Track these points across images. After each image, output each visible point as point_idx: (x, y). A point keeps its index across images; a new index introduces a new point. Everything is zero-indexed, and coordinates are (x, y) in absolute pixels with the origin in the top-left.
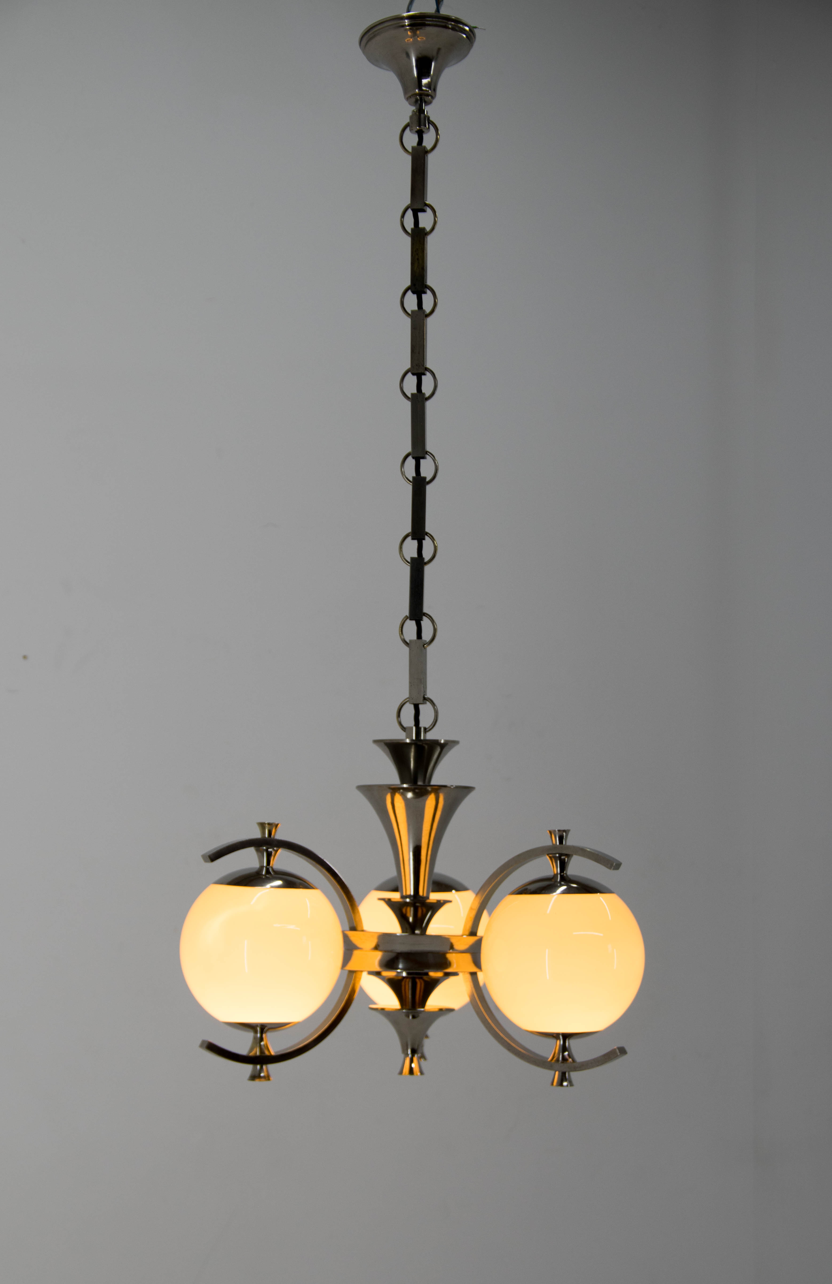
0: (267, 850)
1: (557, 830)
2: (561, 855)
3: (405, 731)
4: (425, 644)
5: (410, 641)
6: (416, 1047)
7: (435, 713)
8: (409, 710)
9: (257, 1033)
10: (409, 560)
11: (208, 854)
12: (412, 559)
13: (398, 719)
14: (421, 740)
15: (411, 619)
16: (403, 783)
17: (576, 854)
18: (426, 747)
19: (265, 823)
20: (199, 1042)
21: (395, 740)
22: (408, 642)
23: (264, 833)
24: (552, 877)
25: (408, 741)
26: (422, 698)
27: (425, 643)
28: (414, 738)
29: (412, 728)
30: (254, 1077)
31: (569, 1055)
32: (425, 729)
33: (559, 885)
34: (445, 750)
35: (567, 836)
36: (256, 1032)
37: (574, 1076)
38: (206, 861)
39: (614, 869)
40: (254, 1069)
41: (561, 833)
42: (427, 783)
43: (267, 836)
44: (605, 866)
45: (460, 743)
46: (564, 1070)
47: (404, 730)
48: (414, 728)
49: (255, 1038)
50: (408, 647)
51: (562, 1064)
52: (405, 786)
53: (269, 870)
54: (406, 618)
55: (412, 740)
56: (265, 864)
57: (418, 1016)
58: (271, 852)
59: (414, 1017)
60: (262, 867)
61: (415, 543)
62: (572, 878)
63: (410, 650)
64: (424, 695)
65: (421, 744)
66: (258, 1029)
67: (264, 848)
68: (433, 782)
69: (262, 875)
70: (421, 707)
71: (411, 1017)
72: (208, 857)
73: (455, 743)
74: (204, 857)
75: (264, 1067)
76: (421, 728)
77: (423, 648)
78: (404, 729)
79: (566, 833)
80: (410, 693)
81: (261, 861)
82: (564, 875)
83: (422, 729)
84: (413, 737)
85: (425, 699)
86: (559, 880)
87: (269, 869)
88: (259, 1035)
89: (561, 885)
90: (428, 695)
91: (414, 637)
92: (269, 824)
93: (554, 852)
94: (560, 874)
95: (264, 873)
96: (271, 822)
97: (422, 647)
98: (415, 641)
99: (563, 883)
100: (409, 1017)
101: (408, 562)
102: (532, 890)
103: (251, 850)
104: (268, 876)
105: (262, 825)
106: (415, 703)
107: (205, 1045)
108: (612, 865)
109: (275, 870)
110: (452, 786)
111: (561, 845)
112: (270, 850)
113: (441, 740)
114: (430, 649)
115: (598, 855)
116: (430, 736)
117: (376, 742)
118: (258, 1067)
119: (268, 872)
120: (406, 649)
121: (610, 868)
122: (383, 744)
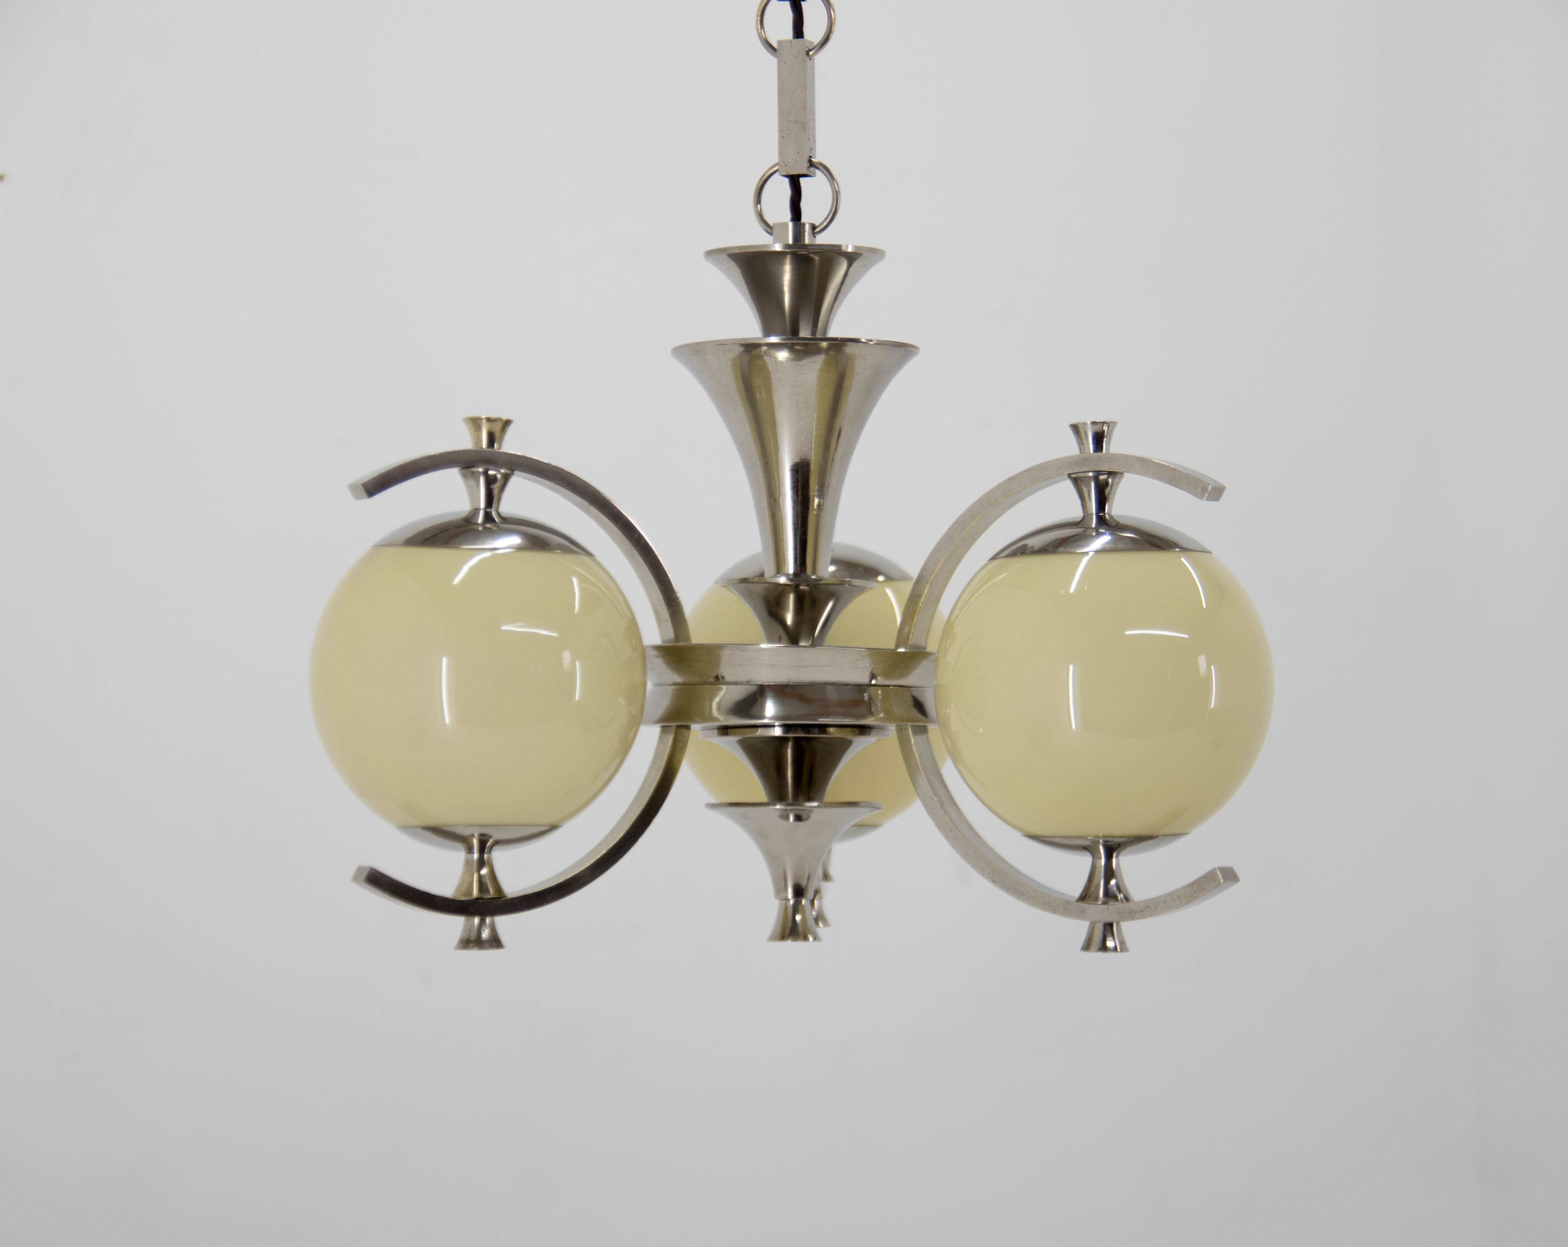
0: (485, 473)
1: (1089, 422)
2: (1098, 473)
3: (771, 234)
4: (810, 50)
5: (780, 43)
6: (804, 883)
7: (833, 194)
8: (780, 189)
9: (474, 853)
11: (363, 482)
13: (757, 207)
14: (805, 246)
16: (767, 333)
17: (1128, 472)
18: (816, 258)
19: (481, 419)
20: (352, 871)
21: (751, 247)
22: (775, 45)
23: (478, 440)
24: (1080, 520)
25: (778, 247)
26: (807, 164)
27: (811, 48)
28: (790, 242)
29: (786, 224)
30: (471, 942)
31: (1117, 885)
32: (814, 227)
33: (1094, 534)
34: (856, 265)
35: (1110, 432)
36: (470, 850)
37: (1128, 929)
38: (357, 497)
39: (1207, 499)
40: (468, 927)
41: (1098, 428)
42: (818, 336)
43: (484, 444)
44: (1190, 492)
45: (887, 255)
46: (1109, 919)
47: (770, 231)
48: (791, 225)
49: (468, 863)
50: (776, 57)
51: (1105, 906)
52: (774, 339)
53: (492, 516)
55: (788, 246)
56: (482, 504)
57: (808, 818)
58: (495, 477)
59: (798, 818)
60: (476, 511)
62: (1122, 521)
63: (780, 62)
64: (811, 157)
65: (805, 253)
66: (475, 842)
67: (481, 470)
68: (832, 333)
69: (478, 524)
70: (805, 181)
71: (792, 818)
72: (361, 487)
73: (876, 254)
74: (353, 488)
75: (488, 920)
76: (804, 224)
77: (807, 59)
78: (769, 228)
79: (1108, 427)
80: (780, 154)
81: (474, 497)
82: (1105, 515)
83: (807, 228)
84: (788, 240)
85: (814, 166)
86: (1094, 525)
87: (491, 513)
88: (476, 856)
89: (1099, 534)
91: (788, 33)
92: (489, 420)
93: (1084, 469)
94: (1097, 514)
95: (480, 520)
96: (493, 415)
97: (805, 53)
98: (791, 42)
99: (1102, 531)
100: (788, 818)
102: (1036, 548)
103: (453, 475)
104: (489, 527)
105: (475, 424)
106: (791, 173)
107: (365, 874)
108: (1204, 489)
109: (503, 515)
110: (871, 341)
111: (1099, 454)
112: (491, 472)
113: (847, 246)
114: (821, 59)
115: (1175, 470)
116: (822, 239)
117: (712, 254)
118: (477, 920)
119: (488, 518)
120: (772, 61)
121: (1201, 497)
122: (725, 256)
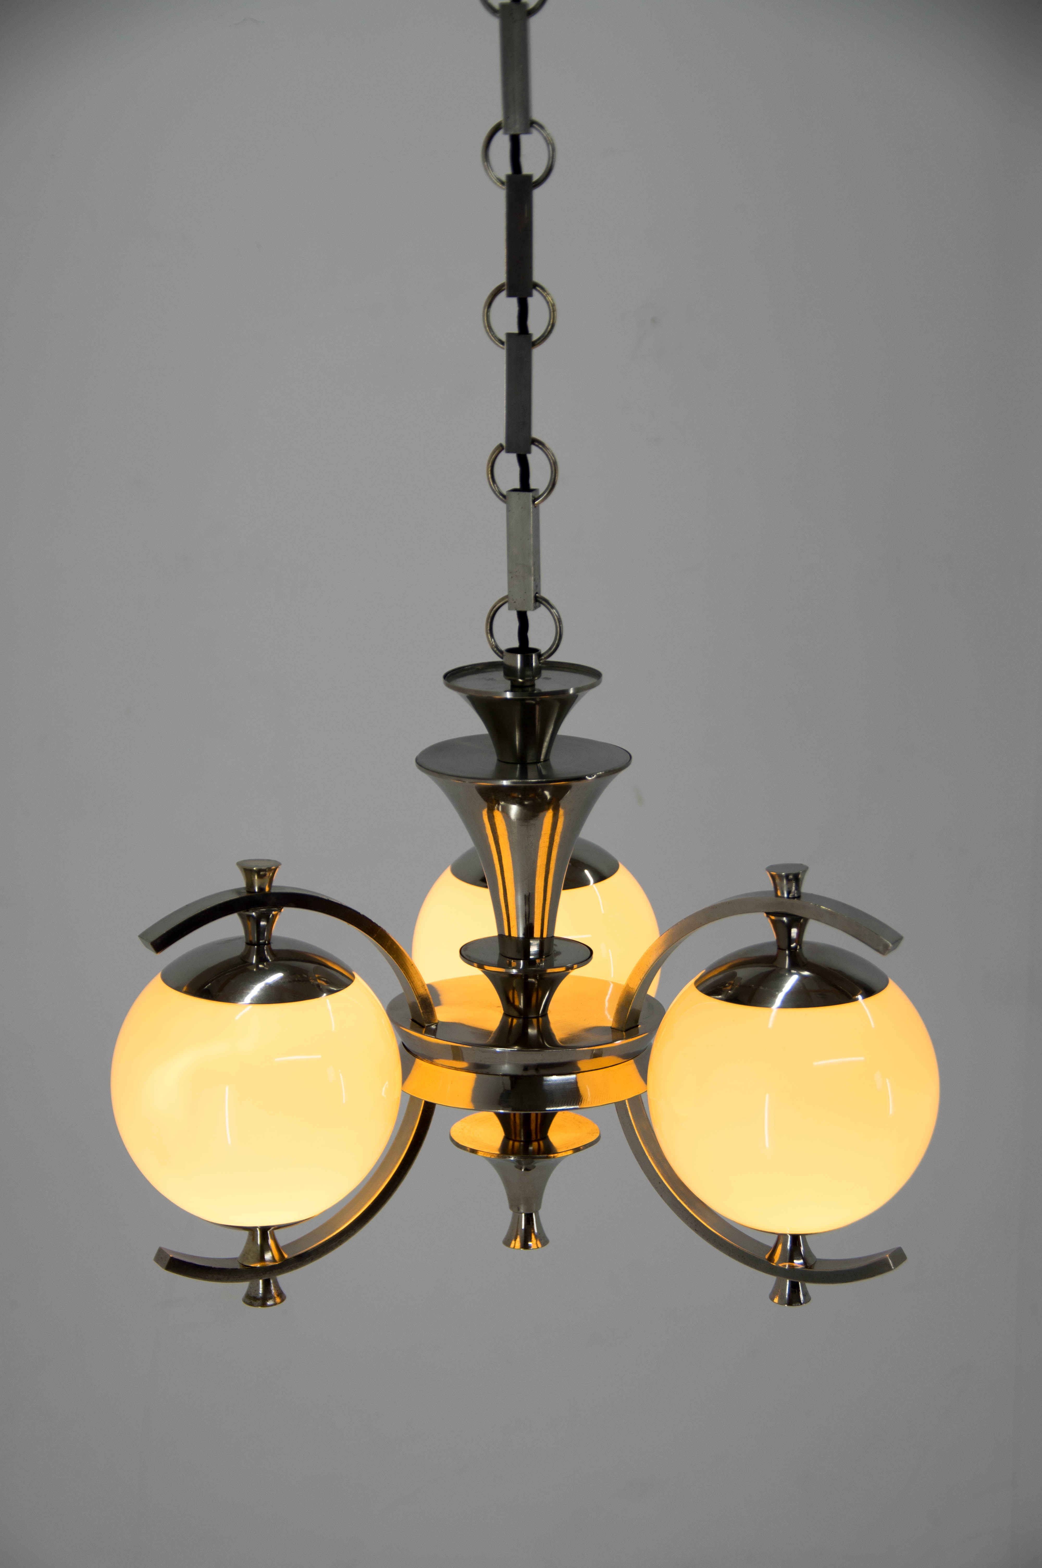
0: (258, 918)
3: (502, 658)
4: (537, 499)
5: (509, 491)
7: (558, 624)
8: (508, 619)
9: (257, 1239)
10: (504, 339)
12: (509, 336)
13: (488, 636)
15: (508, 451)
16: (503, 776)
19: (251, 864)
22: (505, 492)
23: (251, 882)
26: (533, 600)
27: (537, 496)
30: (255, 1300)
33: (787, 974)
37: (813, 1294)
40: (253, 1287)
43: (257, 887)
46: (794, 1279)
47: (501, 655)
48: (519, 655)
49: (253, 1242)
50: (506, 502)
53: (264, 953)
54: (500, 448)
61: (513, 302)
64: (537, 593)
65: (532, 701)
67: (254, 913)
69: (252, 964)
70: (530, 615)
74: (146, 941)
76: (531, 652)
77: (533, 506)
80: (510, 589)
83: (534, 656)
85: (539, 600)
86: (787, 966)
87: (263, 949)
88: (259, 1241)
89: (791, 975)
90: (544, 593)
91: (516, 484)
92: (259, 864)
93: (779, 911)
95: (254, 958)
96: (262, 859)
97: (532, 503)
98: (519, 491)
99: (793, 971)
101: (502, 343)
103: (232, 919)
104: (261, 966)
105: (248, 872)
106: (520, 607)
107: (167, 1260)
109: (273, 950)
111: (792, 900)
118: (261, 1284)
119: (261, 957)
